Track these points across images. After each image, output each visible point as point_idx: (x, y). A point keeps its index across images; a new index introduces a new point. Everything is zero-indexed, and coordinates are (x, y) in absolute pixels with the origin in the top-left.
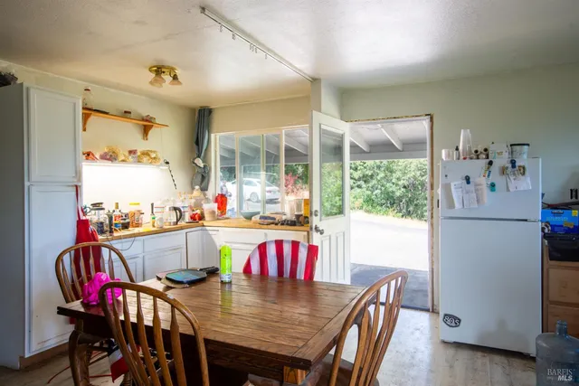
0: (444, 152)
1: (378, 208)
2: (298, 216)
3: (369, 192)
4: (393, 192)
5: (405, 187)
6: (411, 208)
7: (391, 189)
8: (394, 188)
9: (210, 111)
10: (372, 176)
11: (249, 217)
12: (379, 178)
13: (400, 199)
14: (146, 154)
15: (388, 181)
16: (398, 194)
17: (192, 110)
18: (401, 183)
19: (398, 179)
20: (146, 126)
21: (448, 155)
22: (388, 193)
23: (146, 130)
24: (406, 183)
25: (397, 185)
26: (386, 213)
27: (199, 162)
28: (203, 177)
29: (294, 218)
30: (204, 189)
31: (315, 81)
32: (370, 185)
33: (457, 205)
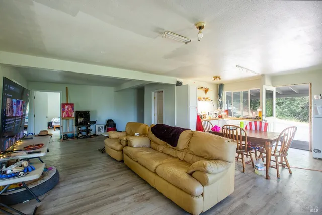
0: (315, 96)
1: (286, 117)
2: (257, 117)
3: (281, 110)
4: (295, 110)
5: (302, 108)
6: (306, 118)
7: (293, 109)
8: (295, 108)
9: (223, 85)
10: (283, 103)
11: (239, 117)
12: (286, 104)
13: (299, 113)
14: (207, 98)
15: (292, 105)
16: (298, 111)
17: (218, 84)
18: (300, 106)
19: (298, 104)
20: (206, 90)
21: (317, 97)
22: (292, 111)
23: (206, 92)
24: (303, 106)
25: (297, 107)
26: (291, 119)
27: (220, 100)
28: (221, 105)
29: (255, 117)
30: (221, 108)
31: (263, 75)
32: (282, 107)
33: (320, 113)
